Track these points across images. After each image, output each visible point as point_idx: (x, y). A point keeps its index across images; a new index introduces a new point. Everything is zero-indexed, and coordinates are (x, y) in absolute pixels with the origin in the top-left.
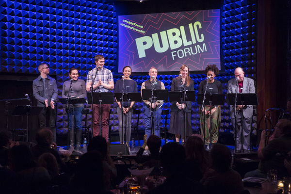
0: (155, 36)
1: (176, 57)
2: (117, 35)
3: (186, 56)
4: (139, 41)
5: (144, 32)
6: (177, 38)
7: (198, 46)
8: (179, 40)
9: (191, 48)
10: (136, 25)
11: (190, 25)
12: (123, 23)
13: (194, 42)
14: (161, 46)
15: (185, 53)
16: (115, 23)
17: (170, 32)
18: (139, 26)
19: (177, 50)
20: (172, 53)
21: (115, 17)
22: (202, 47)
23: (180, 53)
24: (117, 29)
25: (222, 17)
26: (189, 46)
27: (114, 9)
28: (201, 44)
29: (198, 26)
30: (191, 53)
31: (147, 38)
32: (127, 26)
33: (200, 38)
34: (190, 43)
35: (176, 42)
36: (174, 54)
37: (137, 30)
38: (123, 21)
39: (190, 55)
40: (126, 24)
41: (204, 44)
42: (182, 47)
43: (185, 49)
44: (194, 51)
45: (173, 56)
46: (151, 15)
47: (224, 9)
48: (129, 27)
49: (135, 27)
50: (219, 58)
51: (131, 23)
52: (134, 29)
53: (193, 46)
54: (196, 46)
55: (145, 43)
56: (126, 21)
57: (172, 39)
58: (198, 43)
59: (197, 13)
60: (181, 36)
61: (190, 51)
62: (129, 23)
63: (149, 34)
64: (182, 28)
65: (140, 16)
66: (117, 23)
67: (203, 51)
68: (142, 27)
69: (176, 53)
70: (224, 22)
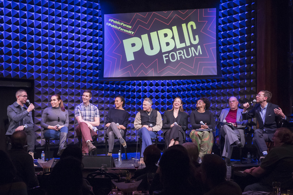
0: (145, 37)
1: (168, 61)
2: (102, 36)
3: (179, 59)
4: (127, 43)
5: (133, 33)
6: (169, 39)
7: (193, 48)
8: (171, 42)
9: (184, 50)
10: (124, 25)
11: (184, 26)
12: (110, 22)
13: (188, 44)
14: (152, 48)
15: (178, 56)
16: (101, 23)
17: (161, 32)
18: (128, 26)
19: (169, 52)
20: (164, 56)
21: (100, 16)
22: (196, 49)
23: (173, 56)
24: (102, 29)
25: (218, 17)
26: (182, 49)
27: (99, 8)
28: (195, 46)
29: (192, 26)
30: (185, 56)
31: (135, 40)
32: (113, 26)
33: (195, 39)
34: (183, 45)
35: (168, 44)
36: (166, 57)
37: (125, 31)
38: (110, 20)
39: (184, 58)
40: (112, 23)
41: (199, 47)
42: (175, 49)
43: (177, 52)
44: (188, 54)
45: (165, 59)
46: (140, 14)
47: (221, 8)
48: (116, 27)
49: (122, 27)
50: (216, 62)
51: (118, 23)
52: (121, 29)
53: (187, 48)
54: (190, 49)
55: (133, 45)
56: (112, 20)
57: (164, 41)
58: (192, 45)
59: (192, 12)
60: (173, 38)
61: (184, 54)
62: (116, 22)
63: (138, 35)
64: (175, 28)
65: (128, 15)
66: (102, 23)
67: (197, 54)
68: (130, 27)
69: (168, 56)
70: (221, 23)
